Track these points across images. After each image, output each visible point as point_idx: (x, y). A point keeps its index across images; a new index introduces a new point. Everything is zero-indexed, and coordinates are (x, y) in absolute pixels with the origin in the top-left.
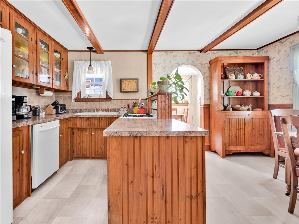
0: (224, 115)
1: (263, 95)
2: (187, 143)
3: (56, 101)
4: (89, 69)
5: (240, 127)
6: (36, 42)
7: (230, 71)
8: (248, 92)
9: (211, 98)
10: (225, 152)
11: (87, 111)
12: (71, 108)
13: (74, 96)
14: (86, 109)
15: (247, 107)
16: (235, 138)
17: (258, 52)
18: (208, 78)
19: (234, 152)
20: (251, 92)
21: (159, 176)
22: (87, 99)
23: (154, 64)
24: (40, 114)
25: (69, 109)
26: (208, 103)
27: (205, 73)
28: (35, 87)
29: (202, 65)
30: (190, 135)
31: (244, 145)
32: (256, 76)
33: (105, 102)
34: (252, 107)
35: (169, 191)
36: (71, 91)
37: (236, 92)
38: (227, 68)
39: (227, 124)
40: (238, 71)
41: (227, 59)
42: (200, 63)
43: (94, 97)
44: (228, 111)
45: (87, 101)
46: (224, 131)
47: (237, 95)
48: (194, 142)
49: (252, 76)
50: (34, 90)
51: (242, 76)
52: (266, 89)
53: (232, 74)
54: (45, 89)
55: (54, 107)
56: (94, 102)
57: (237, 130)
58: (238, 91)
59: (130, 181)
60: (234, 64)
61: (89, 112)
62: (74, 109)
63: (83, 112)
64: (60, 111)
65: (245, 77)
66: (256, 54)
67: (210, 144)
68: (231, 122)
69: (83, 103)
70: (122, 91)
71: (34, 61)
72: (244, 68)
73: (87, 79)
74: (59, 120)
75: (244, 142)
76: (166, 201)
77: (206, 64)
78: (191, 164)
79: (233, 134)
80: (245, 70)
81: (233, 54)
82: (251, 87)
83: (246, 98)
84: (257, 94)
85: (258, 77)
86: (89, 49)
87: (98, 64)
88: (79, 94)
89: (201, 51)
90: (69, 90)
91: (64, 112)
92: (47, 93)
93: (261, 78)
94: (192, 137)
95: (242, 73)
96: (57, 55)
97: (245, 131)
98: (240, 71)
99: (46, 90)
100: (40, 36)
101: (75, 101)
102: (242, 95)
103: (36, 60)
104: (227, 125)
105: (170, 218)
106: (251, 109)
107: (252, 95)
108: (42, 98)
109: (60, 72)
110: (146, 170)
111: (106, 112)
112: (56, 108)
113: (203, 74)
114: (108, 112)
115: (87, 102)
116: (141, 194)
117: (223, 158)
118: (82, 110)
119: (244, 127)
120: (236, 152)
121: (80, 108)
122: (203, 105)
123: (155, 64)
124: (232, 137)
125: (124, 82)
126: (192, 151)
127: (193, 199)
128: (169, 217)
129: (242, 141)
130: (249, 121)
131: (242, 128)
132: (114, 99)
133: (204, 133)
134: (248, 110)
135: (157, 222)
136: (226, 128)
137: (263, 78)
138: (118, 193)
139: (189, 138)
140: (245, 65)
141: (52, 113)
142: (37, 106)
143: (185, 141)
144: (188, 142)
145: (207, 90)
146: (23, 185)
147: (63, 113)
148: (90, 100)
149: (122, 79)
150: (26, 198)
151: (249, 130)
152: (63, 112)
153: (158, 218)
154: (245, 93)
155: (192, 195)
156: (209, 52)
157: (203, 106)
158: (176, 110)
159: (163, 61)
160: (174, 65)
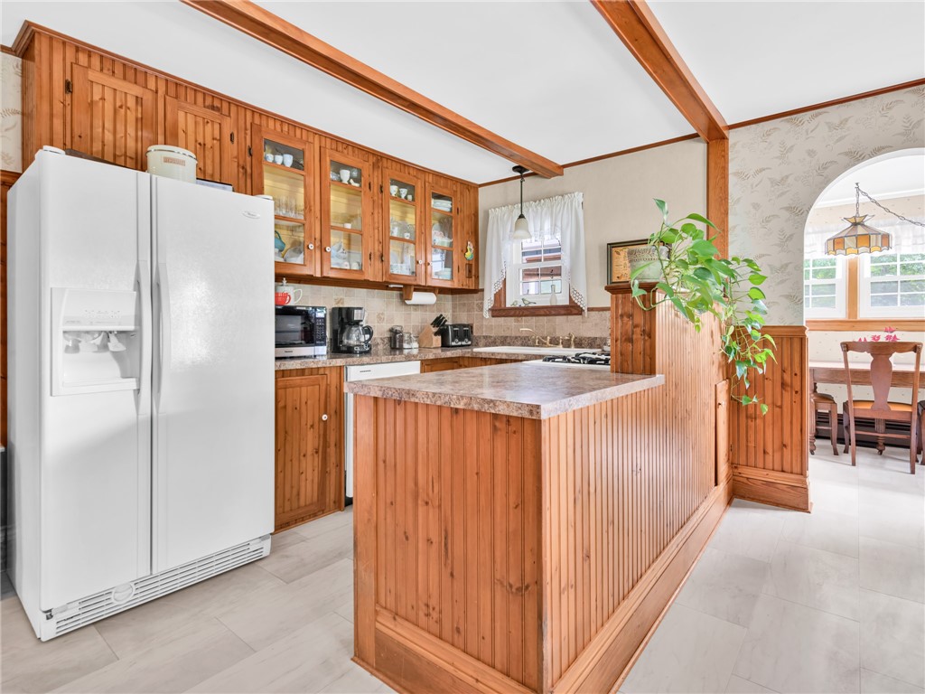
2: (499, 433)
3: (441, 315)
4: (517, 226)
6: (381, 187)
11: (520, 342)
12: (484, 334)
13: (488, 302)
14: (516, 338)
21: (440, 506)
22: (520, 309)
23: (736, 174)
24: (405, 346)
25: (480, 337)
28: (392, 286)
30: (493, 411)
33: (565, 317)
35: (458, 549)
36: (483, 290)
43: (539, 304)
45: (518, 316)
48: (515, 432)
50: (395, 293)
54: (412, 288)
55: (435, 330)
56: (537, 318)
59: (389, 501)
61: (524, 346)
62: (490, 337)
63: (510, 345)
64: (453, 341)
69: (511, 321)
70: (614, 281)
71: (376, 231)
73: (524, 254)
74: (419, 362)
76: (452, 575)
78: (507, 495)
86: (519, 172)
87: (545, 209)
88: (500, 296)
90: (480, 287)
91: (464, 343)
92: (418, 298)
94: (511, 420)
96: (444, 206)
99: (416, 290)
100: (391, 172)
101: (493, 316)
103: (380, 229)
105: (462, 622)
108: (415, 310)
109: (451, 244)
110: (416, 484)
111: (564, 347)
112: (443, 333)
114: (569, 346)
115: (520, 319)
116: (407, 538)
118: (508, 340)
121: (503, 334)
123: (741, 175)
125: (618, 253)
126: (510, 458)
127: (512, 593)
128: (459, 618)
132: (589, 309)
133: (527, 409)
135: (435, 619)
138: (369, 520)
139: (505, 419)
141: (432, 344)
142: (398, 329)
143: (495, 427)
144: (500, 430)
146: (328, 483)
147: (462, 346)
148: (526, 312)
149: (611, 246)
150: (331, 511)
152: (460, 343)
153: (437, 609)
155: (511, 582)
158: (916, 348)
159: (777, 158)
160: (831, 162)
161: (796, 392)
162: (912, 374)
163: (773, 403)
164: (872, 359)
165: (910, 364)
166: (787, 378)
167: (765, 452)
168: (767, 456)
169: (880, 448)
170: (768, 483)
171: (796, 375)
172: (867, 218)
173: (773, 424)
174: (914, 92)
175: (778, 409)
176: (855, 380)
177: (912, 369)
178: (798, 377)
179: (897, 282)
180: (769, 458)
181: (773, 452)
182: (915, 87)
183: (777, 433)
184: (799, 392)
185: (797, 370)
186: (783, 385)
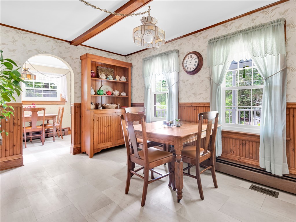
0: (93, 114)
1: (128, 95)
5: (108, 125)
7: (102, 71)
8: (116, 92)
9: (82, 97)
10: (94, 151)
15: (115, 106)
16: (104, 135)
17: (126, 58)
18: (80, 75)
19: (103, 149)
20: (119, 93)
26: (79, 101)
27: (76, 68)
29: (73, 59)
31: (111, 141)
32: (123, 79)
34: (120, 105)
37: (107, 92)
38: (99, 67)
39: (96, 122)
40: (110, 72)
41: (97, 58)
42: (70, 57)
44: (99, 109)
46: (92, 130)
47: (107, 95)
49: (121, 78)
51: (112, 77)
52: (129, 90)
53: (102, 74)
57: (106, 128)
58: (109, 91)
60: (106, 65)
65: (114, 78)
66: (124, 60)
67: (81, 146)
68: (99, 120)
72: (114, 70)
75: (111, 138)
77: (77, 58)
79: (102, 132)
80: (116, 72)
81: (105, 55)
82: (120, 87)
83: (116, 98)
84: (124, 94)
85: (124, 79)
89: (71, 43)
93: (127, 81)
95: (113, 75)
97: (113, 128)
98: (111, 72)
102: (112, 94)
104: (95, 124)
106: (119, 107)
107: (120, 95)
113: (74, 69)
117: (91, 157)
119: (111, 124)
120: (104, 148)
122: (73, 103)
124: (100, 135)
129: (110, 137)
130: (116, 118)
131: (110, 125)
134: (117, 108)
136: (95, 127)
137: (128, 81)
140: (116, 68)
145: (78, 88)
151: (116, 126)
154: (114, 93)
156: (79, 46)
157: (73, 105)
158: (44, 109)
159: (11, 42)
160: (31, 51)
161: (19, 126)
162: (42, 117)
163: (10, 131)
164: (32, 113)
165: (42, 114)
166: (15, 121)
167: (6, 150)
168: (7, 152)
169: (31, 141)
170: (7, 162)
171: (19, 120)
172: (29, 69)
173: (9, 139)
174: (53, 40)
175: (12, 133)
176: (25, 120)
177: (43, 115)
178: (20, 121)
179: (33, 90)
180: (8, 152)
181: (9, 149)
182: (54, 39)
183: (11, 142)
184: (20, 126)
185: (19, 118)
186: (14, 124)
